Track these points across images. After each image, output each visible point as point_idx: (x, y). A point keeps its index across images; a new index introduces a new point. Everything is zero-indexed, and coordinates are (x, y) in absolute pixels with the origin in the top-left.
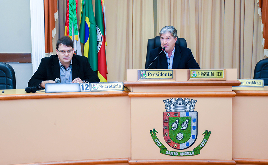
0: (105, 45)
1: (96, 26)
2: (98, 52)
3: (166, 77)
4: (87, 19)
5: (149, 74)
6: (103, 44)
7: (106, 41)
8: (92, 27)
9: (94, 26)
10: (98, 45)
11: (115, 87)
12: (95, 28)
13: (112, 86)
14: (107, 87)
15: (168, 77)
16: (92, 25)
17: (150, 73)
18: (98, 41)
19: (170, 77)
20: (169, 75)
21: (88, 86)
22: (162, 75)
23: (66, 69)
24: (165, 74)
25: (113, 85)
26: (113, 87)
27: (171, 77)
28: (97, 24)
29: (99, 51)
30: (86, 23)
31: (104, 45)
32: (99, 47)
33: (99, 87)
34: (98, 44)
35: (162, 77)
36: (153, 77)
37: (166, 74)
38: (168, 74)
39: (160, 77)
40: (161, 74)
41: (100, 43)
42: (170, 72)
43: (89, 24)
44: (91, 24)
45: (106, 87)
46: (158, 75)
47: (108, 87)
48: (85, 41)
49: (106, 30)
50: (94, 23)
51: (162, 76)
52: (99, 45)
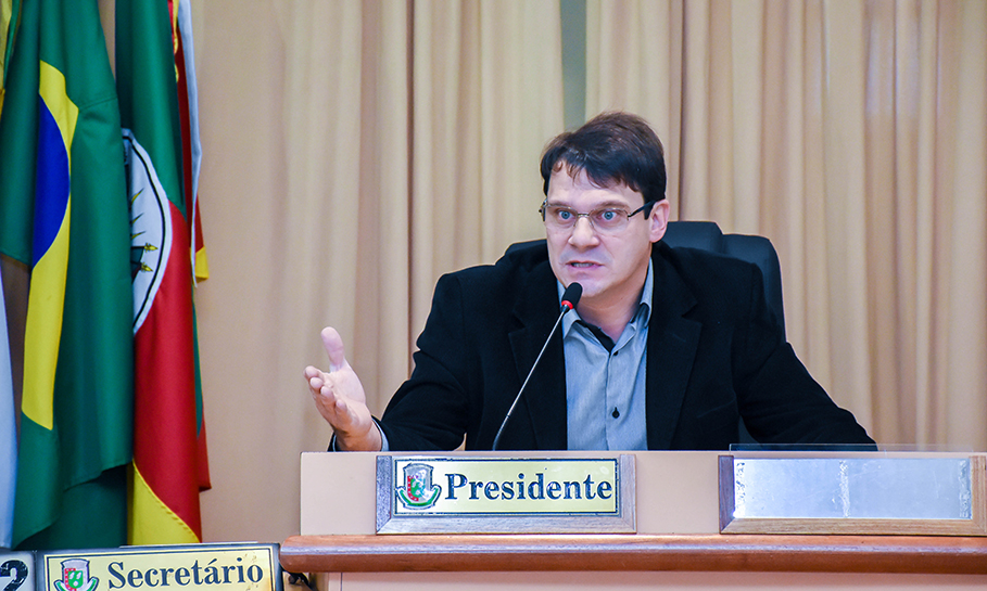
0: (195, 274)
1: (127, 132)
2: (139, 324)
3: (574, 505)
4: (53, 84)
5: (457, 481)
6: (175, 265)
7: (199, 245)
8: (89, 142)
9: (104, 130)
10: (134, 276)
11: (221, 576)
12: (115, 148)
13: (196, 568)
14: (159, 576)
15: (583, 505)
16: (93, 125)
17: (463, 478)
18: (138, 242)
19: (598, 504)
20: (594, 489)
21: (22, 573)
22: (539, 488)
23: (608, 343)
24: (567, 484)
25: (203, 565)
26: (202, 575)
27: (609, 505)
28: (129, 115)
29: (143, 317)
30: (41, 110)
31: (181, 278)
32: (147, 287)
33: (105, 577)
34: (136, 266)
35: (546, 505)
36: (483, 504)
37: (573, 488)
38: (588, 482)
39: (528, 505)
40: (541, 484)
41: (149, 259)
42: (603, 472)
43: (66, 116)
44: (86, 116)
45: (153, 579)
46: (516, 489)
47: (171, 578)
48: (38, 244)
49: (198, 162)
50: (108, 107)
51: (542, 497)
52: (143, 279)
